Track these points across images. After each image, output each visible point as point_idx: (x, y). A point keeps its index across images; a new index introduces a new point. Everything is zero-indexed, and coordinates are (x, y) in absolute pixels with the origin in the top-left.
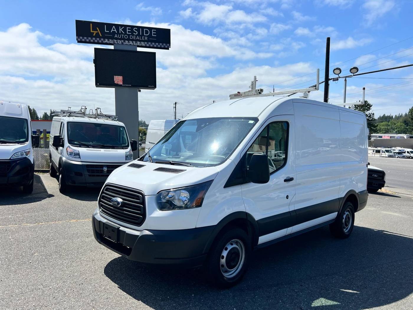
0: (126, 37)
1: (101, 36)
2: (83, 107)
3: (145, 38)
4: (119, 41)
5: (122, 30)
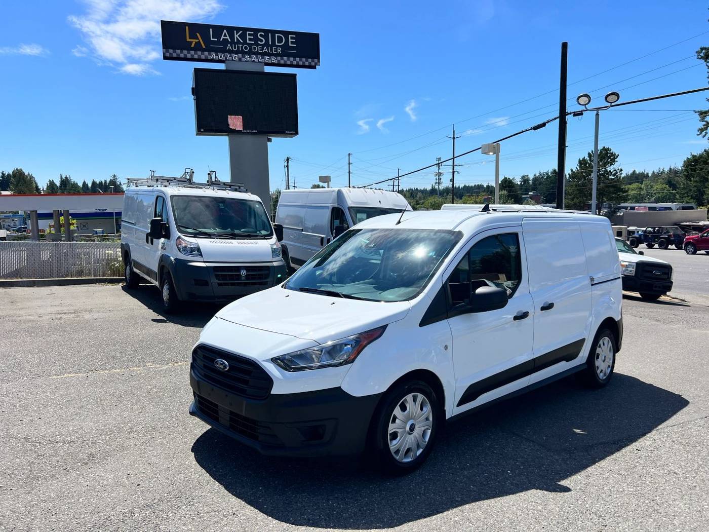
0: (246, 48)
1: (204, 47)
2: (187, 171)
3: (277, 49)
4: (234, 55)
5: (239, 36)
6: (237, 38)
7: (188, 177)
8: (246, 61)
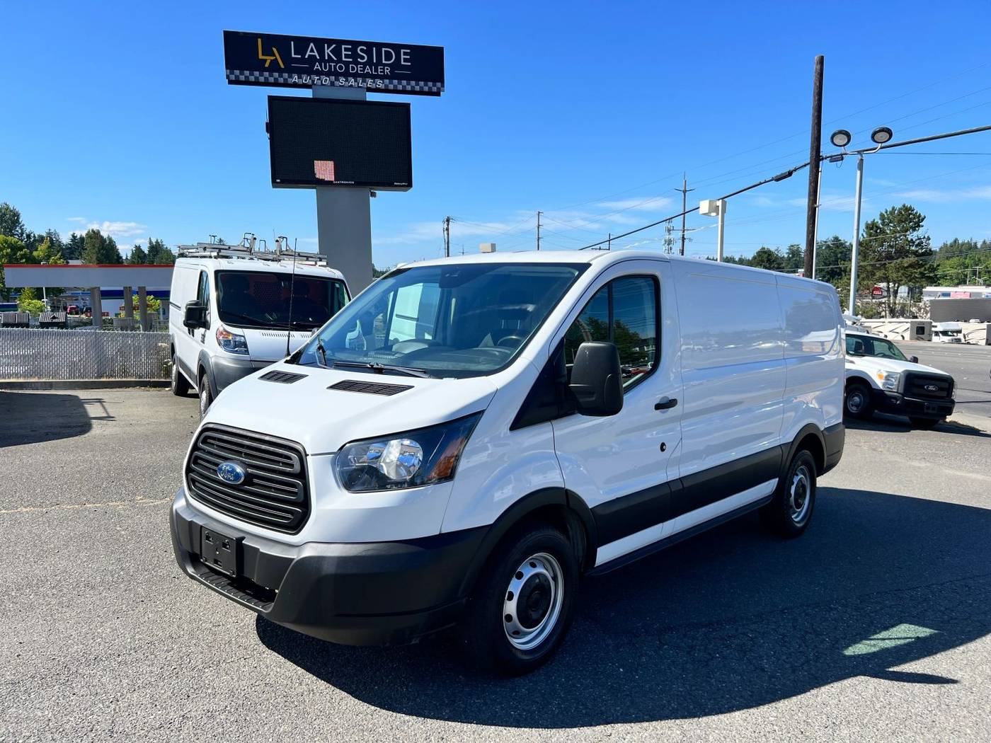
0: (341, 68)
1: (282, 66)
2: (247, 236)
3: (384, 69)
4: (324, 78)
5: (330, 51)
6: (328, 54)
7: (247, 245)
8: (340, 86)
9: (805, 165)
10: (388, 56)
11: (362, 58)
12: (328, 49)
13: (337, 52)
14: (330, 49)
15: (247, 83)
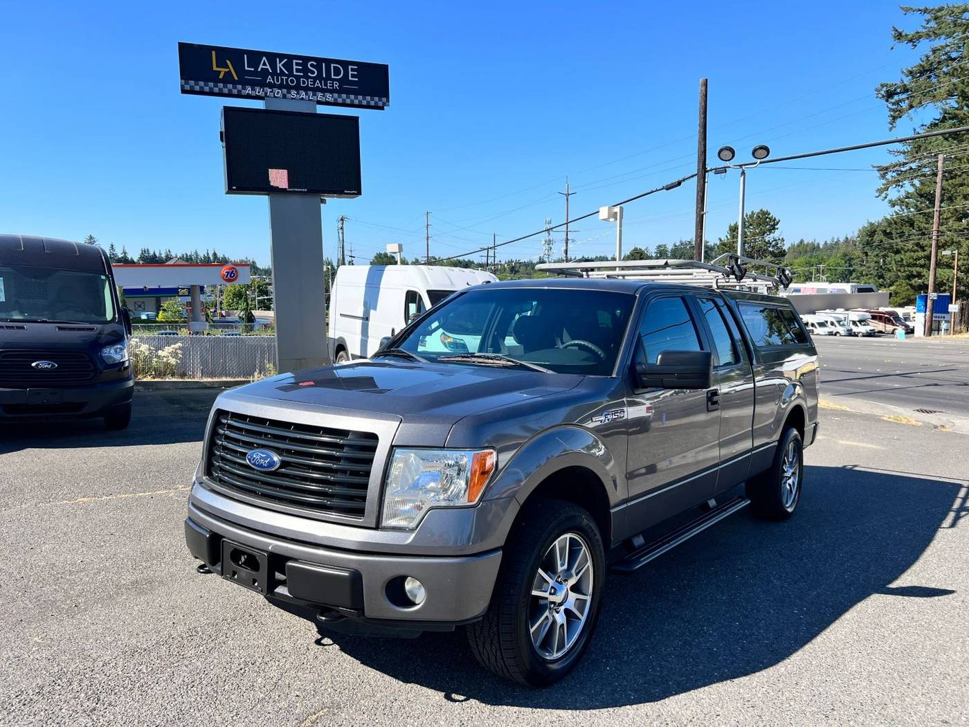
0: (292, 81)
1: (236, 78)
3: (333, 83)
4: (276, 90)
5: (282, 65)
6: (280, 68)
8: (293, 98)
9: (693, 176)
10: (337, 72)
11: (313, 73)
12: (280, 63)
13: (288, 66)
14: (282, 63)
15: (202, 93)
